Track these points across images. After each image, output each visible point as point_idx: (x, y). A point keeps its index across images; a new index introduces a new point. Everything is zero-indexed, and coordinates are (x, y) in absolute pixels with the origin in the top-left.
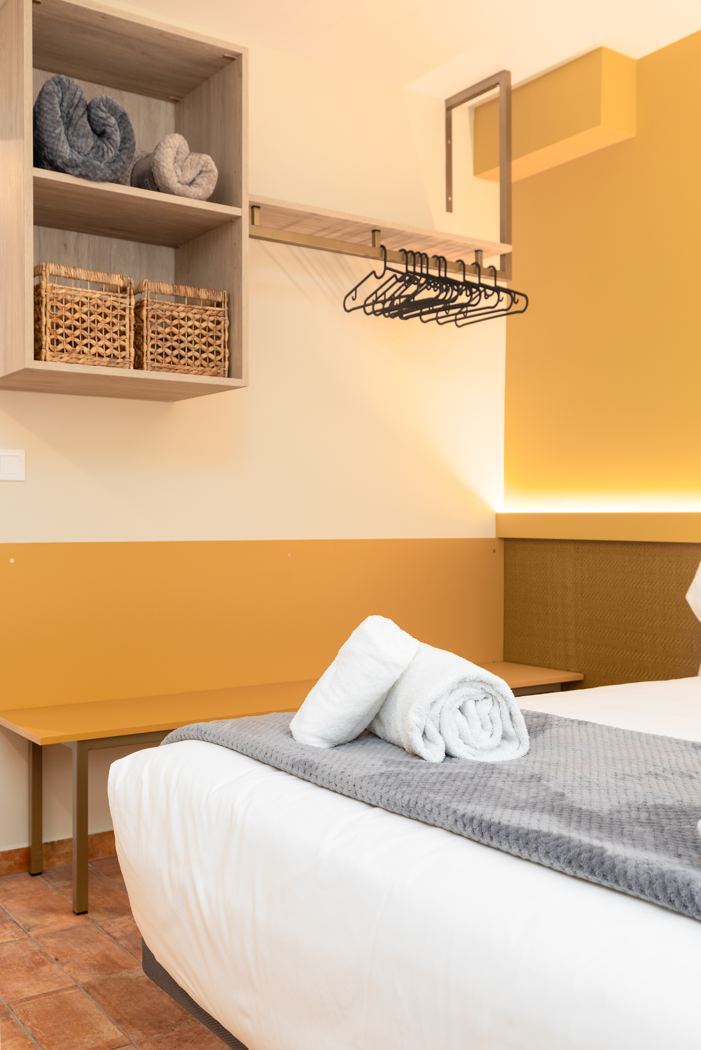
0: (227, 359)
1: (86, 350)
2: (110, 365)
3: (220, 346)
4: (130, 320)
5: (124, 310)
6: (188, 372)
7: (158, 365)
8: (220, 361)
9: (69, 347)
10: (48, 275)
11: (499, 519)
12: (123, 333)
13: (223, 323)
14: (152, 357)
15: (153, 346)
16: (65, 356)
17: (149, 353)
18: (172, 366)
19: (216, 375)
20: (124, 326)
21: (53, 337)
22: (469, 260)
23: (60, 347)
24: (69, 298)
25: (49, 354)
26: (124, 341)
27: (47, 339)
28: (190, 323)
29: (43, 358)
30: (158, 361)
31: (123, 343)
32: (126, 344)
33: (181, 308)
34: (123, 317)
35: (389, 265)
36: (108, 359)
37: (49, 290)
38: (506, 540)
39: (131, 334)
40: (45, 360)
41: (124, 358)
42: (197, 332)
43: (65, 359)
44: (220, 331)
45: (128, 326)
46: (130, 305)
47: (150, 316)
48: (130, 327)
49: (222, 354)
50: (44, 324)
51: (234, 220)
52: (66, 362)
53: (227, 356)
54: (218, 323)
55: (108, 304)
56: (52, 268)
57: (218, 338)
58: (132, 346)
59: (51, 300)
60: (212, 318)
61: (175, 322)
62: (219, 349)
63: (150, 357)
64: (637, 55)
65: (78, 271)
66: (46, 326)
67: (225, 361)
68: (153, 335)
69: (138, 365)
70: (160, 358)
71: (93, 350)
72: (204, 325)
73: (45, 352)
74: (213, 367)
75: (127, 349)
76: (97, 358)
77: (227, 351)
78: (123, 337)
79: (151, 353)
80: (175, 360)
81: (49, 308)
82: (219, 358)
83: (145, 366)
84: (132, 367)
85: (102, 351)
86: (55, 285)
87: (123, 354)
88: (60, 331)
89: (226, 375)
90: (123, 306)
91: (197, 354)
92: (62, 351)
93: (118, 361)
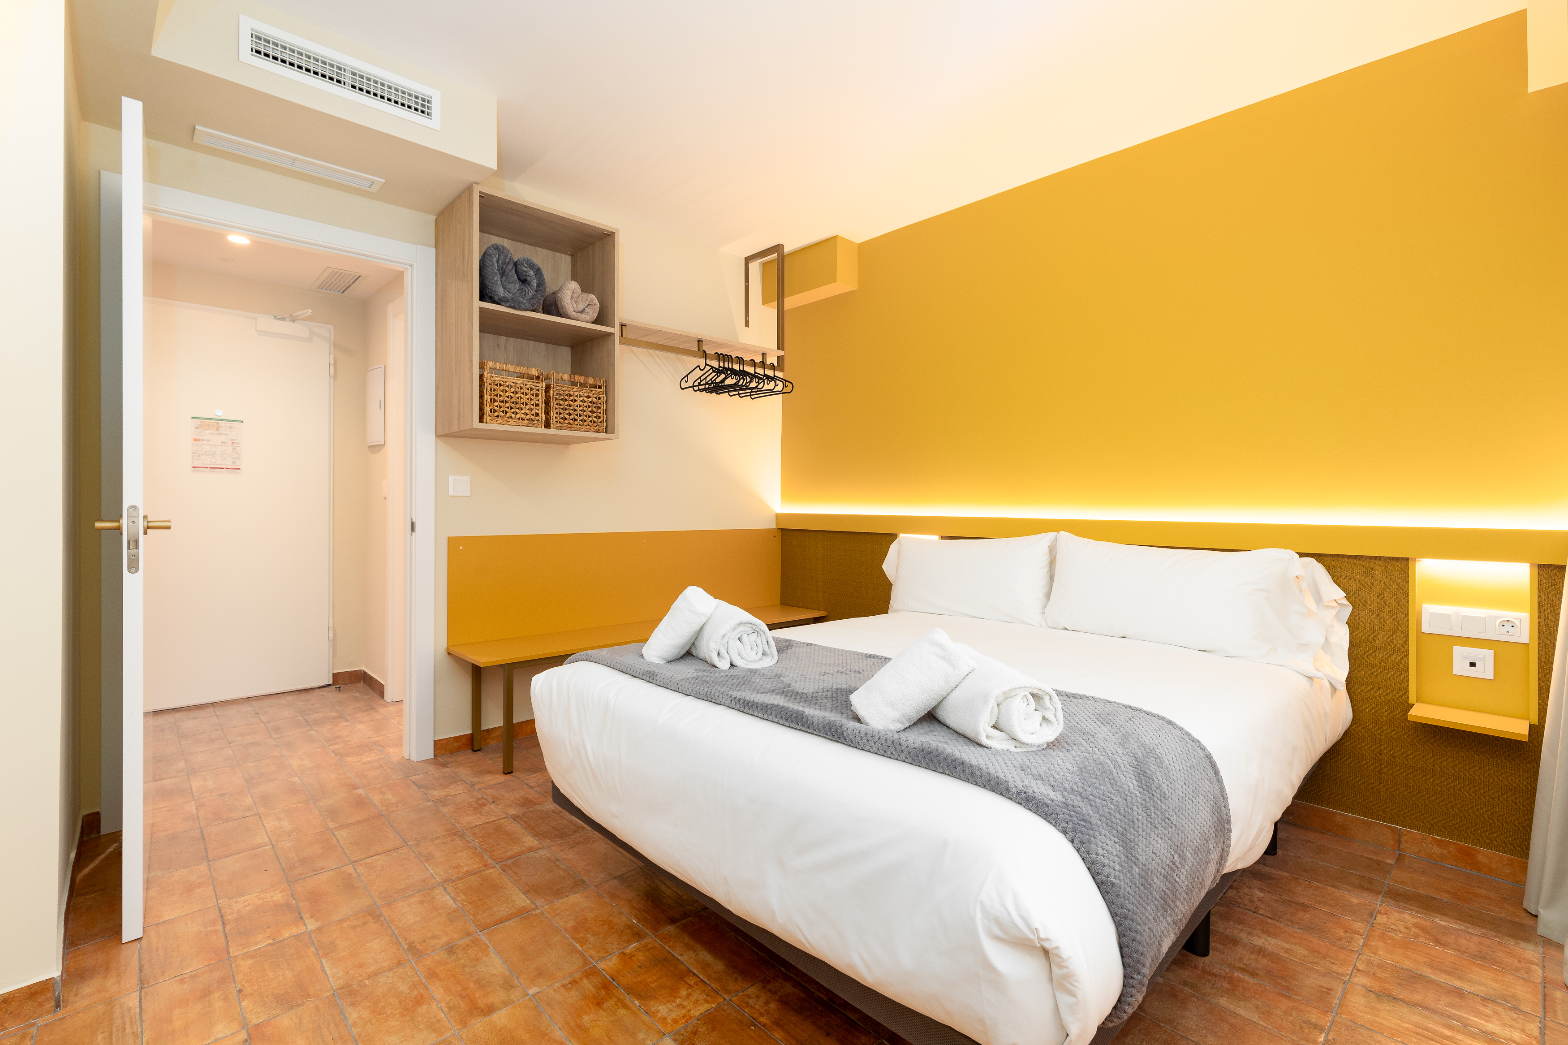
0: (605, 421)
1: (513, 415)
2: (529, 425)
3: (600, 413)
4: (542, 397)
5: (538, 390)
6: (579, 430)
7: (560, 425)
8: (601, 422)
9: (502, 414)
10: (488, 368)
11: (778, 516)
12: (537, 405)
13: (602, 398)
14: (556, 420)
15: (557, 413)
16: (499, 419)
17: (554, 417)
18: (569, 425)
19: (598, 431)
20: (538, 400)
21: (491, 407)
22: (758, 360)
23: (496, 414)
24: (502, 383)
25: (489, 418)
26: (538, 410)
27: (487, 409)
28: (581, 399)
29: (485, 421)
30: (560, 423)
31: (537, 411)
32: (540, 412)
33: (575, 390)
34: (537, 395)
35: (708, 362)
36: (528, 421)
37: (489, 378)
38: (782, 530)
39: (542, 406)
40: (486, 423)
41: (538, 420)
42: (586, 404)
43: (499, 422)
44: (600, 404)
45: (540, 401)
46: (542, 387)
47: (555, 394)
48: (542, 401)
49: (602, 418)
50: (485, 399)
51: (610, 335)
52: (500, 424)
53: (605, 419)
54: (599, 398)
55: (528, 387)
56: (491, 364)
57: (599, 408)
58: (543, 414)
59: (490, 384)
60: (595, 396)
61: (572, 398)
62: (599, 415)
63: (555, 420)
64: (859, 240)
65: (508, 366)
66: (486, 401)
67: (603, 422)
68: (557, 406)
69: (547, 425)
70: (561, 420)
71: (518, 416)
72: (590, 400)
73: (487, 417)
74: (596, 426)
75: (540, 415)
76: (520, 421)
77: (605, 416)
78: (538, 408)
79: (556, 418)
80: (571, 422)
81: (489, 389)
82: (600, 420)
83: (552, 425)
84: (543, 426)
85: (523, 416)
86: (493, 375)
87: (538, 418)
88: (496, 404)
89: (604, 432)
90: (537, 388)
91: (585, 418)
92: (497, 416)
93: (534, 423)
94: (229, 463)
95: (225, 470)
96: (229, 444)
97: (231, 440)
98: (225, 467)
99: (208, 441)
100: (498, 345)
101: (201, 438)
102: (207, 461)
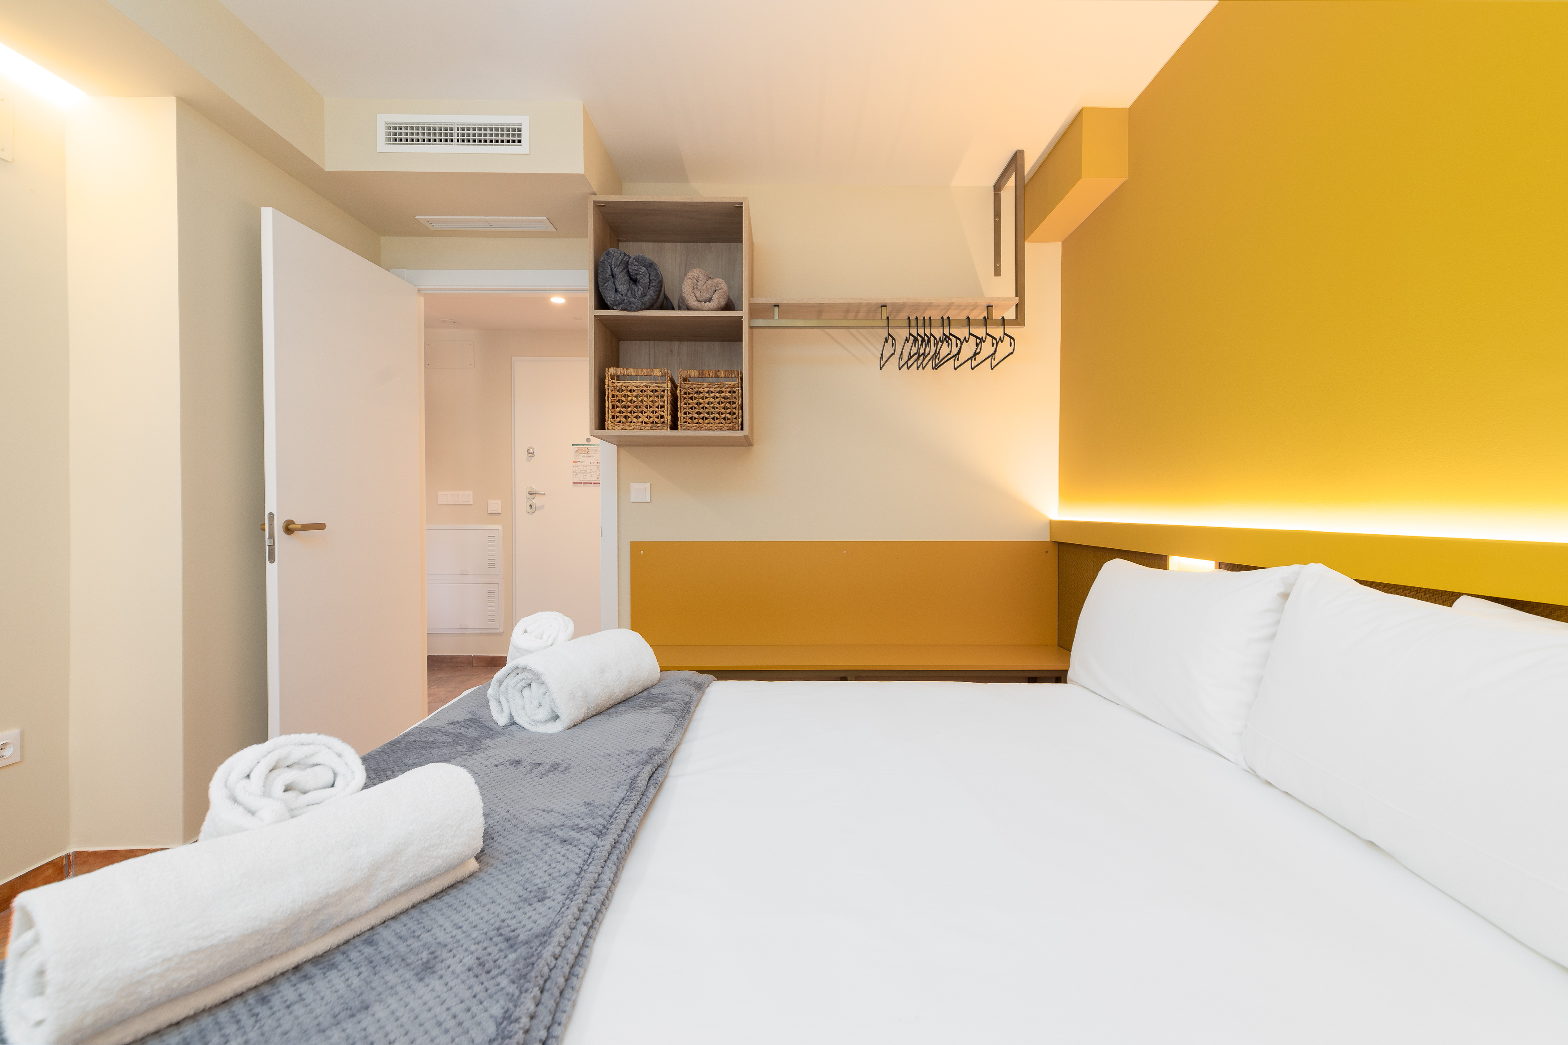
0: (740, 417)
1: (635, 420)
2: (653, 428)
3: (735, 408)
4: (668, 398)
5: (663, 391)
7: (689, 425)
8: (736, 418)
9: (624, 420)
10: (609, 375)
11: (1054, 525)
12: (662, 407)
13: (737, 392)
14: (685, 420)
15: (685, 413)
16: (633, 426)
17: (682, 418)
18: (699, 425)
19: (733, 429)
20: (664, 402)
21: (613, 414)
23: (618, 419)
24: (624, 388)
25: (610, 424)
26: (664, 412)
27: (609, 416)
28: (712, 395)
29: (606, 428)
30: (689, 423)
31: (662, 413)
32: (665, 414)
33: (705, 386)
34: (662, 397)
36: (651, 425)
37: (610, 384)
38: (1059, 543)
39: (668, 407)
40: (608, 429)
41: (664, 422)
42: (718, 400)
43: (621, 427)
44: (735, 398)
45: (666, 402)
46: (668, 388)
47: (682, 393)
48: (668, 402)
49: (737, 414)
50: (607, 406)
51: (739, 320)
52: (622, 429)
53: (740, 414)
54: (734, 392)
55: (651, 388)
56: (612, 371)
57: (734, 403)
58: (669, 415)
59: (612, 391)
60: (729, 390)
61: (701, 395)
62: (734, 410)
63: (683, 420)
65: (629, 371)
66: (608, 408)
67: (739, 418)
68: (685, 405)
69: (674, 427)
70: (690, 421)
71: (640, 420)
72: (723, 394)
73: (609, 424)
74: (730, 423)
75: (665, 417)
76: (644, 425)
77: (740, 411)
78: (663, 409)
79: (684, 418)
80: (701, 421)
81: (610, 396)
82: (734, 416)
83: (679, 427)
84: (668, 428)
85: (646, 420)
86: (614, 381)
87: (662, 420)
88: (618, 409)
89: (740, 428)
90: (662, 389)
91: (717, 416)
92: (620, 422)
93: (658, 425)
94: (594, 480)
95: (592, 484)
96: (595, 464)
97: (596, 460)
98: (592, 482)
99: (582, 462)
100: (671, 351)
101: (578, 460)
102: (581, 478)
